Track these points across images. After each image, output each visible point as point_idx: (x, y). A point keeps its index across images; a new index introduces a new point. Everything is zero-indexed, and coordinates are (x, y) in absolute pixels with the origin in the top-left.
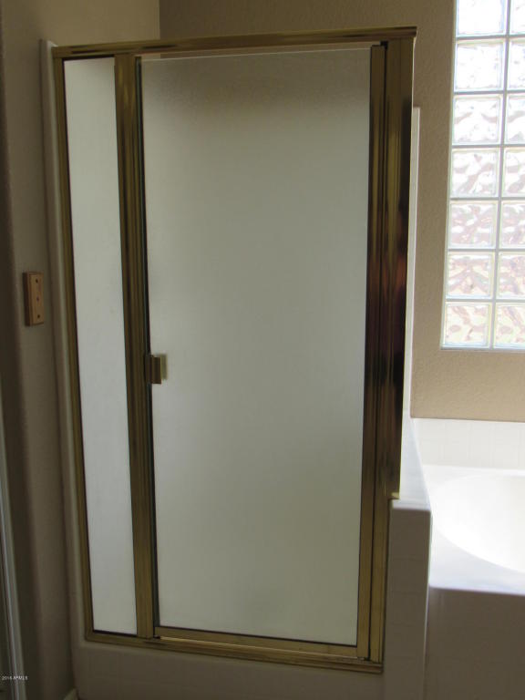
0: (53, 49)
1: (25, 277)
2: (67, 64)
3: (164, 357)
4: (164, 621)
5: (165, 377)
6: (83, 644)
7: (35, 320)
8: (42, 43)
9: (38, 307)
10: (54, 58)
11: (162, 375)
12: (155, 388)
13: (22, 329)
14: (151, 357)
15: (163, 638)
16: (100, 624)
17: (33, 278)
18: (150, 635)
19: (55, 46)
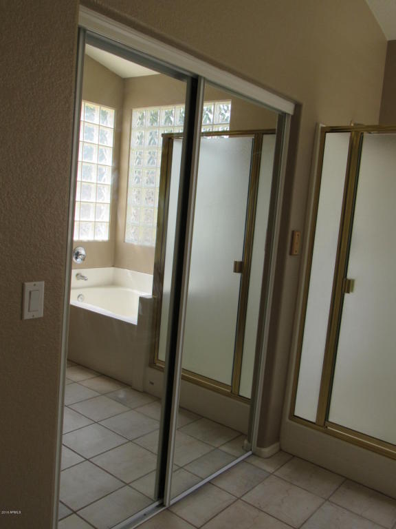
0: (322, 128)
1: (293, 233)
2: (327, 134)
3: (353, 281)
4: (331, 419)
5: (352, 291)
6: (287, 420)
7: (295, 253)
8: (317, 125)
9: (297, 247)
10: (322, 132)
11: (351, 289)
12: (346, 295)
13: (288, 256)
14: (347, 279)
15: (329, 428)
16: (297, 413)
17: (297, 234)
18: (322, 424)
19: (324, 126)
